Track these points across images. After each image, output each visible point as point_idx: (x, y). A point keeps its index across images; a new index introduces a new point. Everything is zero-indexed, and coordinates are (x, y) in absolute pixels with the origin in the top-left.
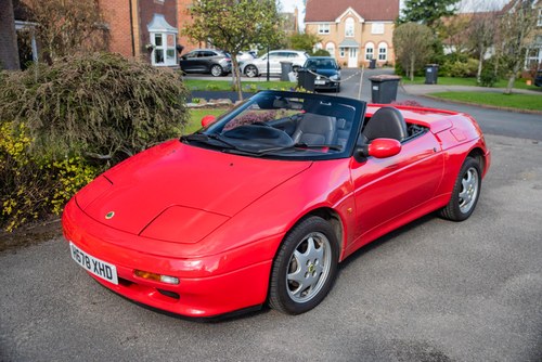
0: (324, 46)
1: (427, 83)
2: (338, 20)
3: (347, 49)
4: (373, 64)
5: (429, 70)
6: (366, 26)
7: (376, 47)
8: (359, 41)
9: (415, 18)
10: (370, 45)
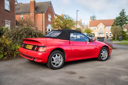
0: (95, 33)
1: (119, 41)
2: (98, 26)
3: (101, 33)
4: (108, 37)
5: (120, 38)
6: (106, 27)
7: (109, 33)
8: (104, 31)
9: (117, 25)
10: (107, 32)
